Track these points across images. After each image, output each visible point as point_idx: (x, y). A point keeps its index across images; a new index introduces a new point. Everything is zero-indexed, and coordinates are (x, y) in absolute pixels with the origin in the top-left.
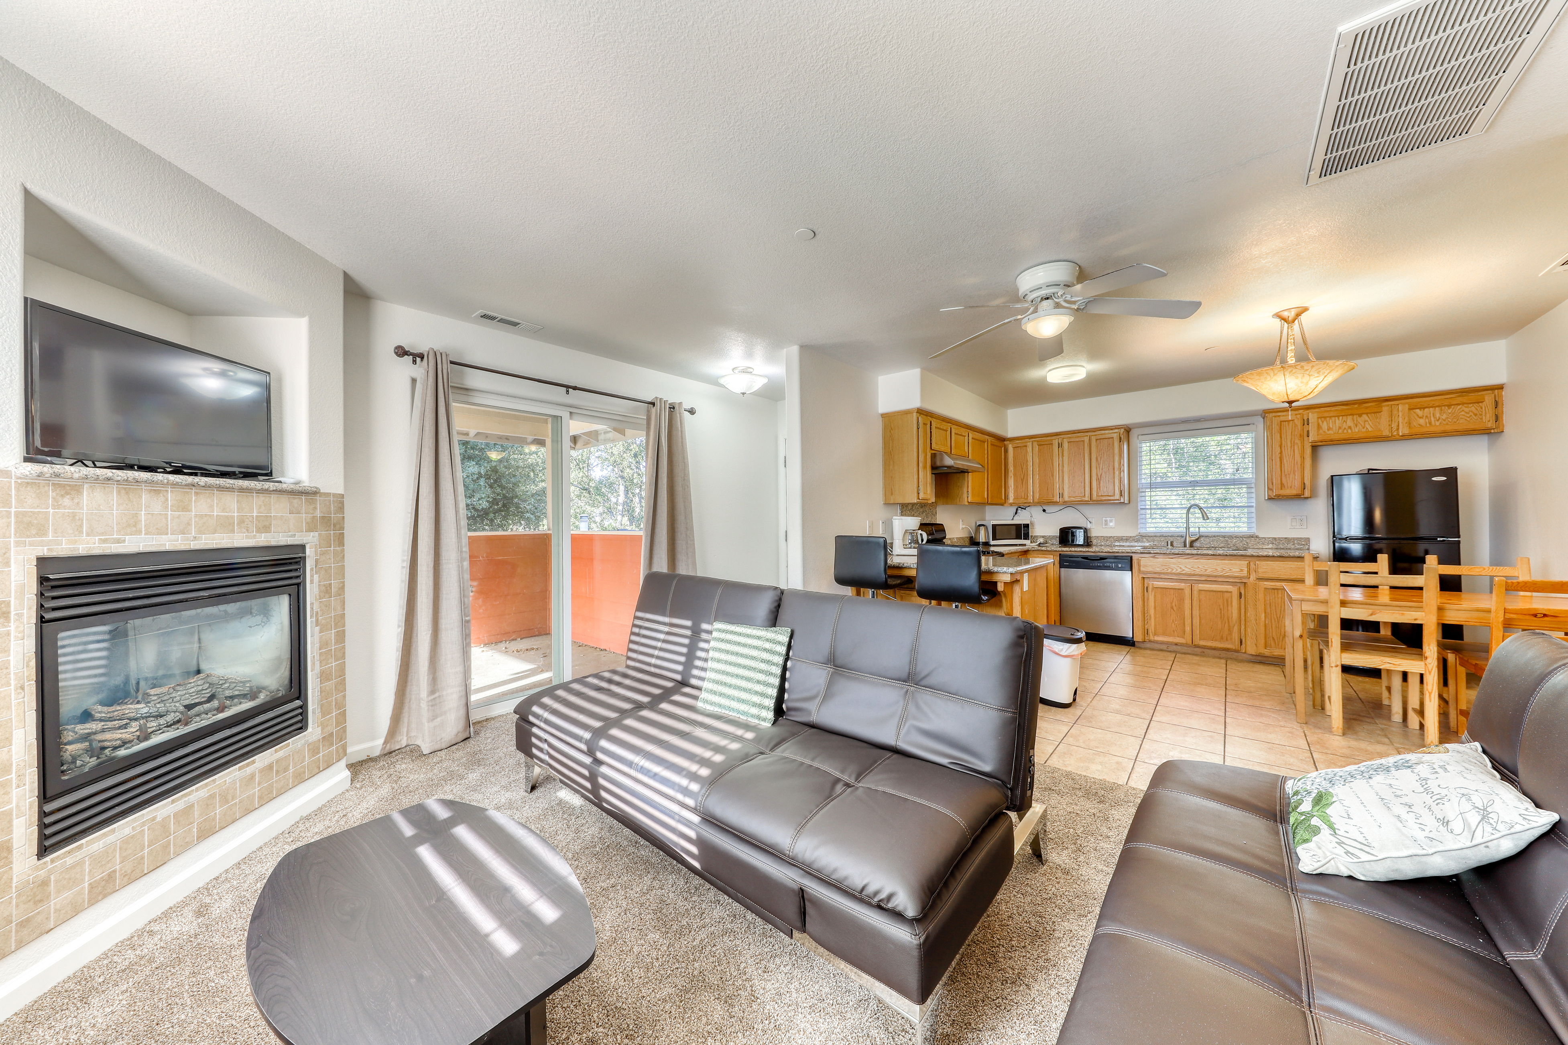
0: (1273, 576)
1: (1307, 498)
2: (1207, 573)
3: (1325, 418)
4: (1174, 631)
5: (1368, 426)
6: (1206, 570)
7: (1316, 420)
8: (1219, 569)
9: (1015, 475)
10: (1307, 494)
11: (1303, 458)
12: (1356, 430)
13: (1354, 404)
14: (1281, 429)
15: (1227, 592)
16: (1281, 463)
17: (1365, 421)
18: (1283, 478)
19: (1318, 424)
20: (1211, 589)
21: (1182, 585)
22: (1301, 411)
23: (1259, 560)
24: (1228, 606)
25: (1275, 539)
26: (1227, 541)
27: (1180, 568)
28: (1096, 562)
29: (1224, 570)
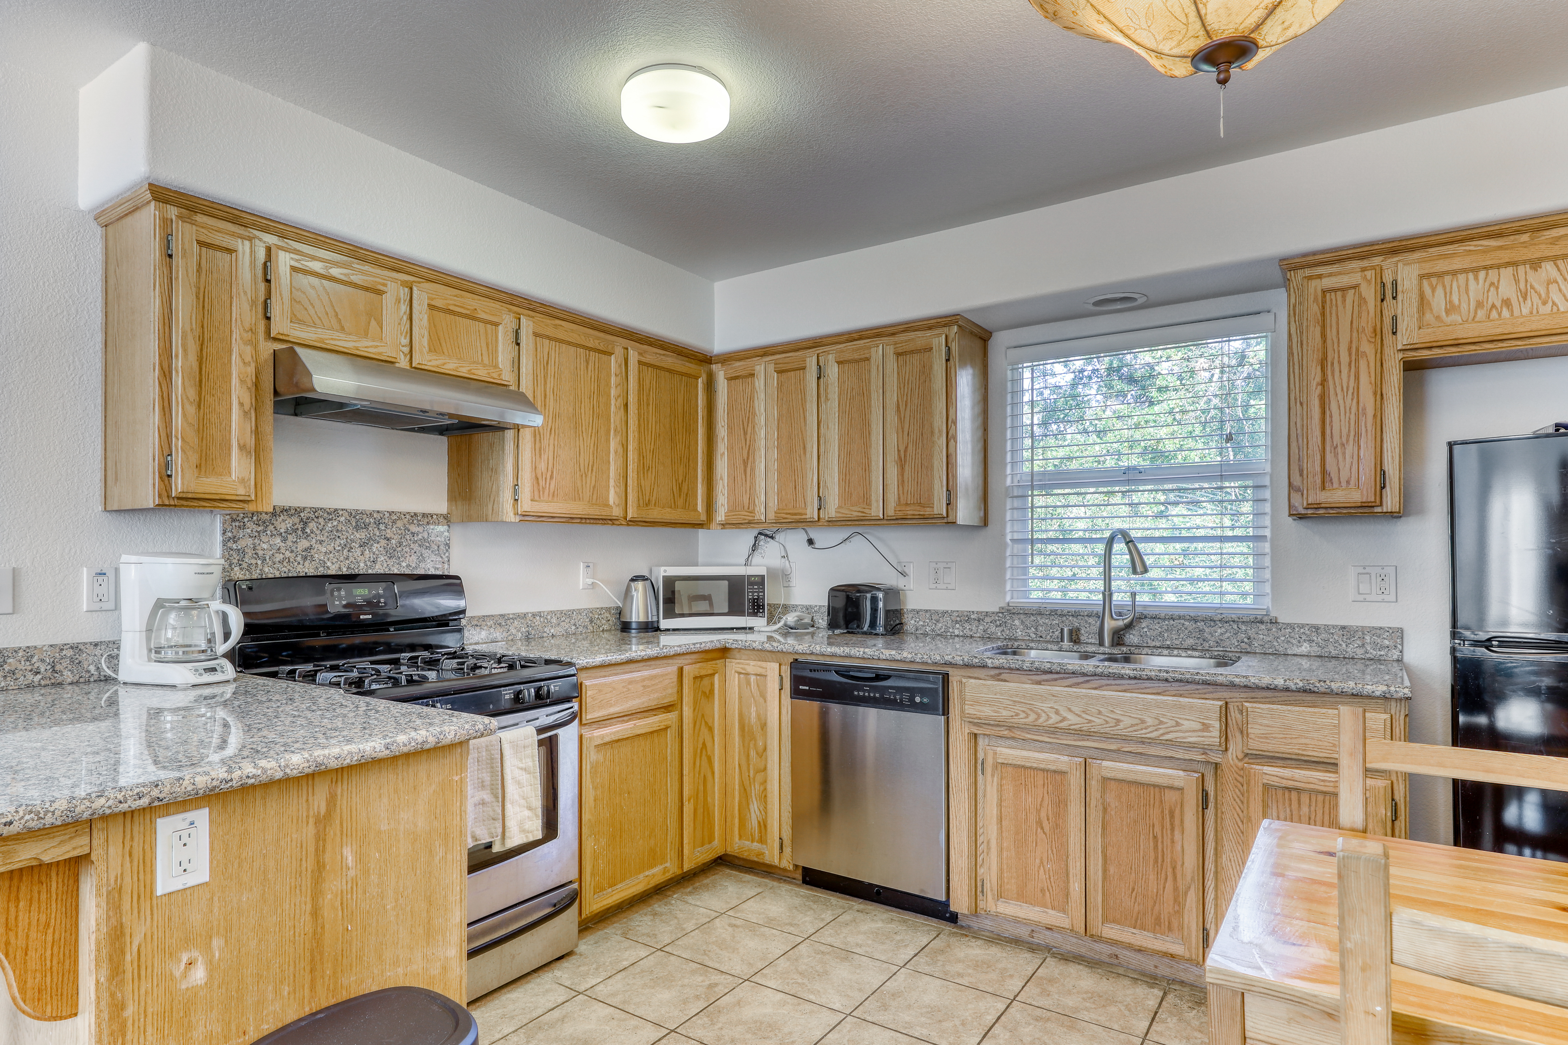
0: (1283, 748)
1: (1394, 516)
2: (1120, 730)
3: (1440, 275)
4: (1042, 890)
5: (1556, 297)
6: (1118, 721)
7: (1415, 282)
8: (1150, 721)
9: (730, 449)
10: (1391, 501)
11: (1380, 396)
12: (1525, 311)
13: (1518, 232)
14: (1323, 314)
15: (1171, 788)
16: (1323, 413)
17: (1549, 283)
18: (1329, 457)
19: (1422, 297)
20: (1131, 777)
21: (1061, 761)
22: (1377, 261)
23: (1253, 700)
24: (1173, 829)
25: (1316, 628)
26: (1201, 631)
27: (1057, 712)
28: (866, 686)
29: (1161, 723)
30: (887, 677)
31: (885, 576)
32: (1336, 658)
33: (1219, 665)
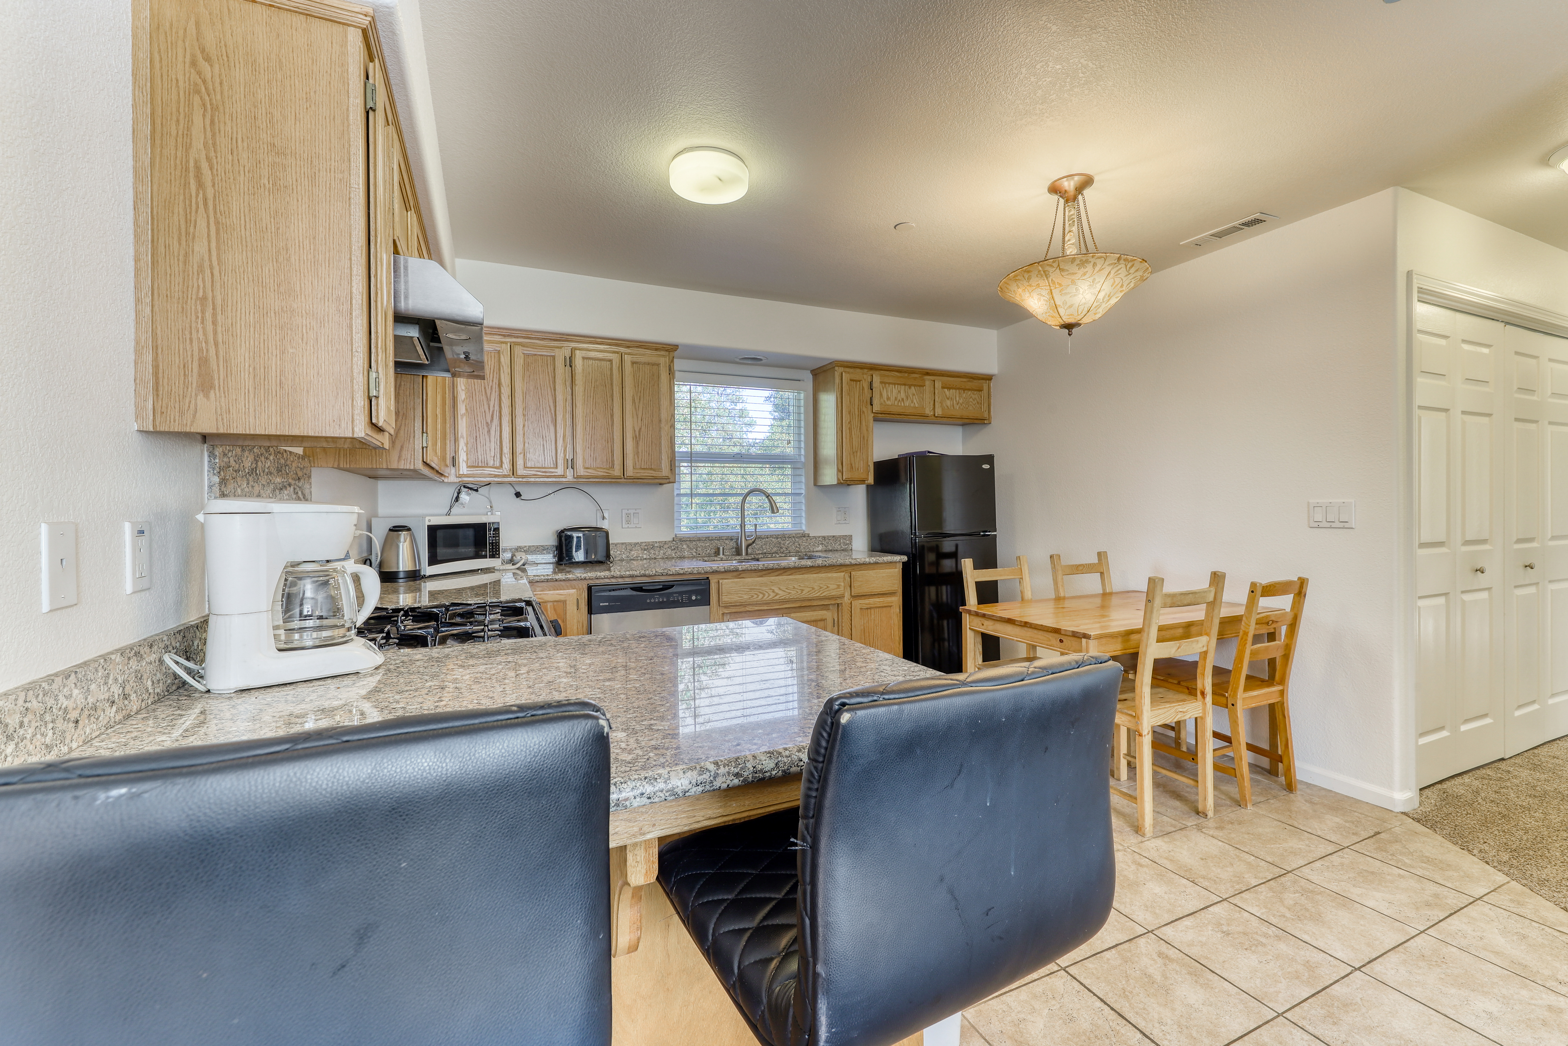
0: (867, 590)
3: (885, 383)
5: (915, 401)
7: (878, 384)
11: (868, 432)
12: (907, 404)
14: (850, 390)
15: (821, 620)
17: (914, 395)
18: (851, 456)
19: (880, 391)
22: (866, 371)
23: (855, 570)
25: (824, 537)
27: (773, 592)
28: (657, 595)
29: (821, 588)
30: (672, 586)
31: (589, 519)
32: (831, 551)
33: (799, 559)
